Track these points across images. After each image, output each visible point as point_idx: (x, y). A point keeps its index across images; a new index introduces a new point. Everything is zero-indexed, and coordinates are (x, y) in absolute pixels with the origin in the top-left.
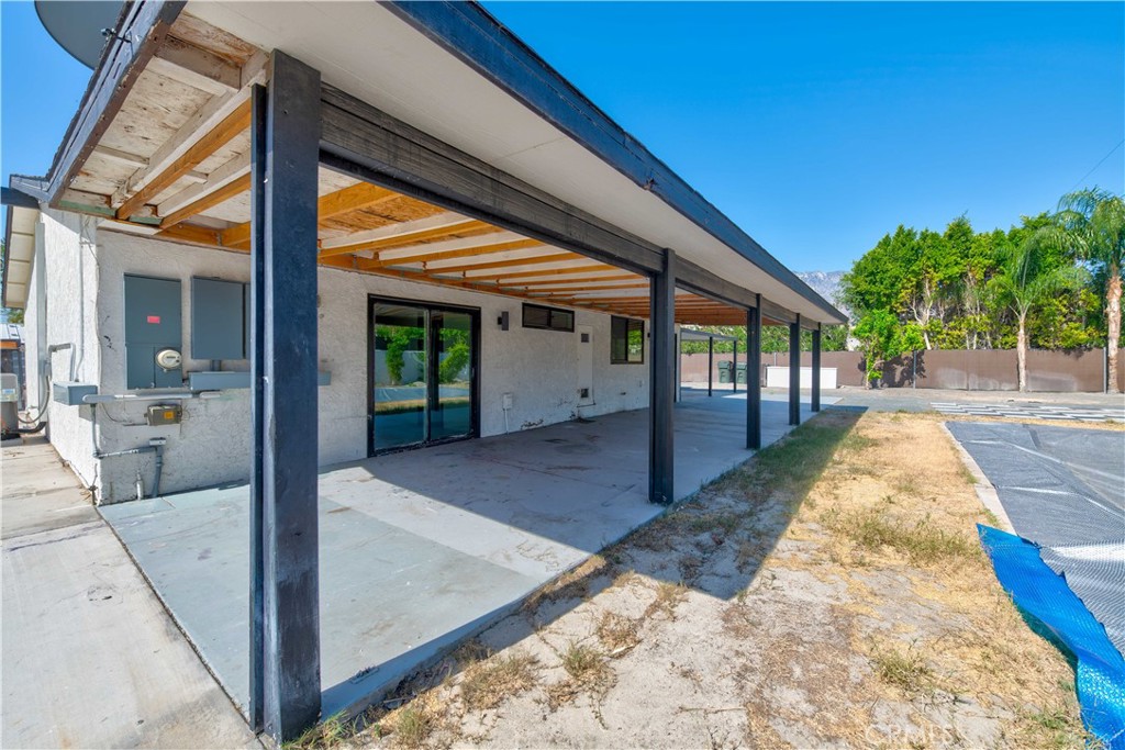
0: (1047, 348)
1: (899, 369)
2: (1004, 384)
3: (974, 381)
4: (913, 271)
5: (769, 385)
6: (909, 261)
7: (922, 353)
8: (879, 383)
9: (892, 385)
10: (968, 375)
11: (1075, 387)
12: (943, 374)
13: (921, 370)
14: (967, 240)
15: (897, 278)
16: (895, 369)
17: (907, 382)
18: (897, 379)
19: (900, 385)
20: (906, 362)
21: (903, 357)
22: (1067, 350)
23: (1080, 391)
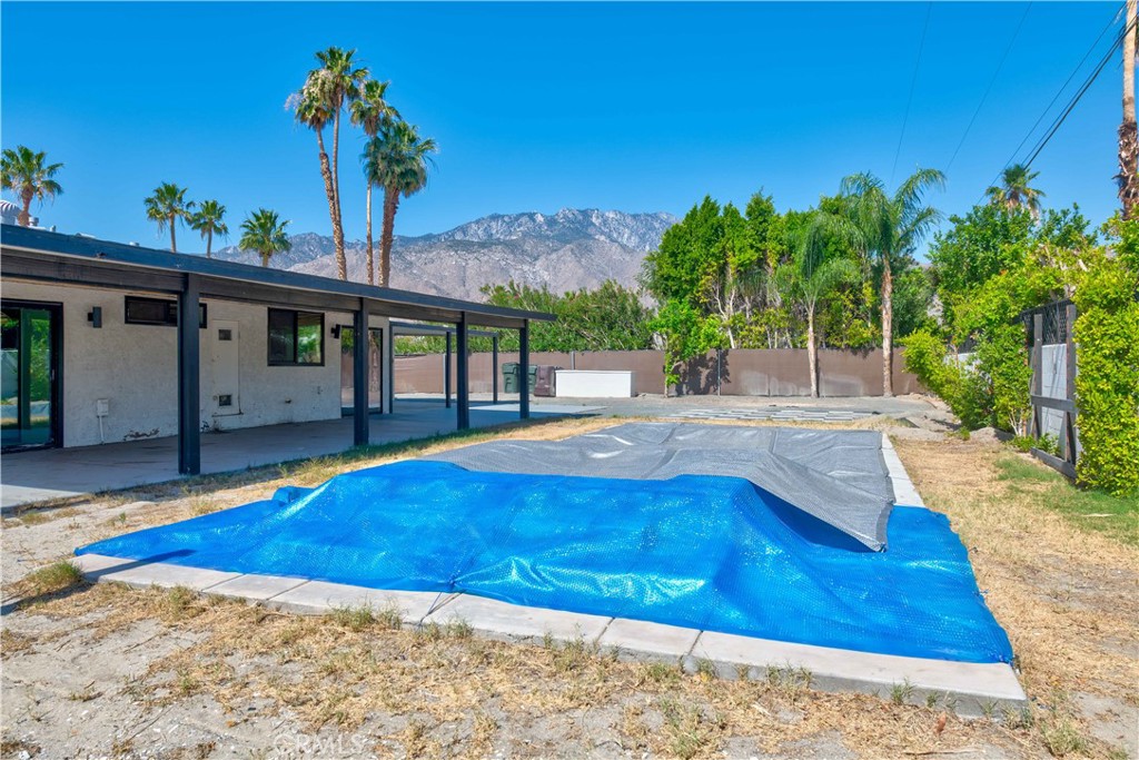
0: (838, 348)
1: (705, 372)
2: (801, 389)
3: (775, 386)
4: (714, 255)
5: (557, 395)
6: (709, 241)
7: (726, 352)
8: (684, 390)
9: (698, 391)
10: (769, 378)
11: (861, 391)
12: (748, 378)
13: (725, 373)
14: (765, 221)
15: (697, 261)
16: (699, 373)
17: (712, 388)
18: (702, 385)
19: (705, 392)
20: (710, 364)
21: (708, 358)
22: (854, 350)
23: (866, 395)
